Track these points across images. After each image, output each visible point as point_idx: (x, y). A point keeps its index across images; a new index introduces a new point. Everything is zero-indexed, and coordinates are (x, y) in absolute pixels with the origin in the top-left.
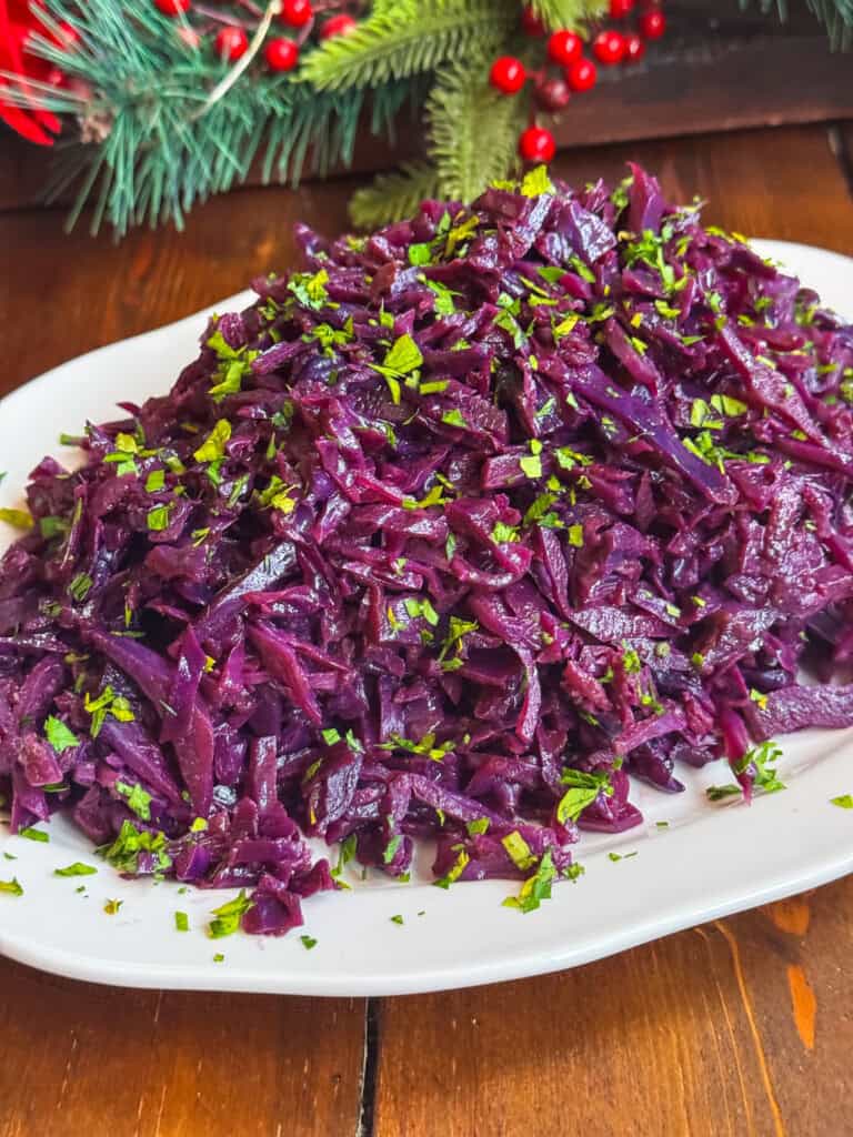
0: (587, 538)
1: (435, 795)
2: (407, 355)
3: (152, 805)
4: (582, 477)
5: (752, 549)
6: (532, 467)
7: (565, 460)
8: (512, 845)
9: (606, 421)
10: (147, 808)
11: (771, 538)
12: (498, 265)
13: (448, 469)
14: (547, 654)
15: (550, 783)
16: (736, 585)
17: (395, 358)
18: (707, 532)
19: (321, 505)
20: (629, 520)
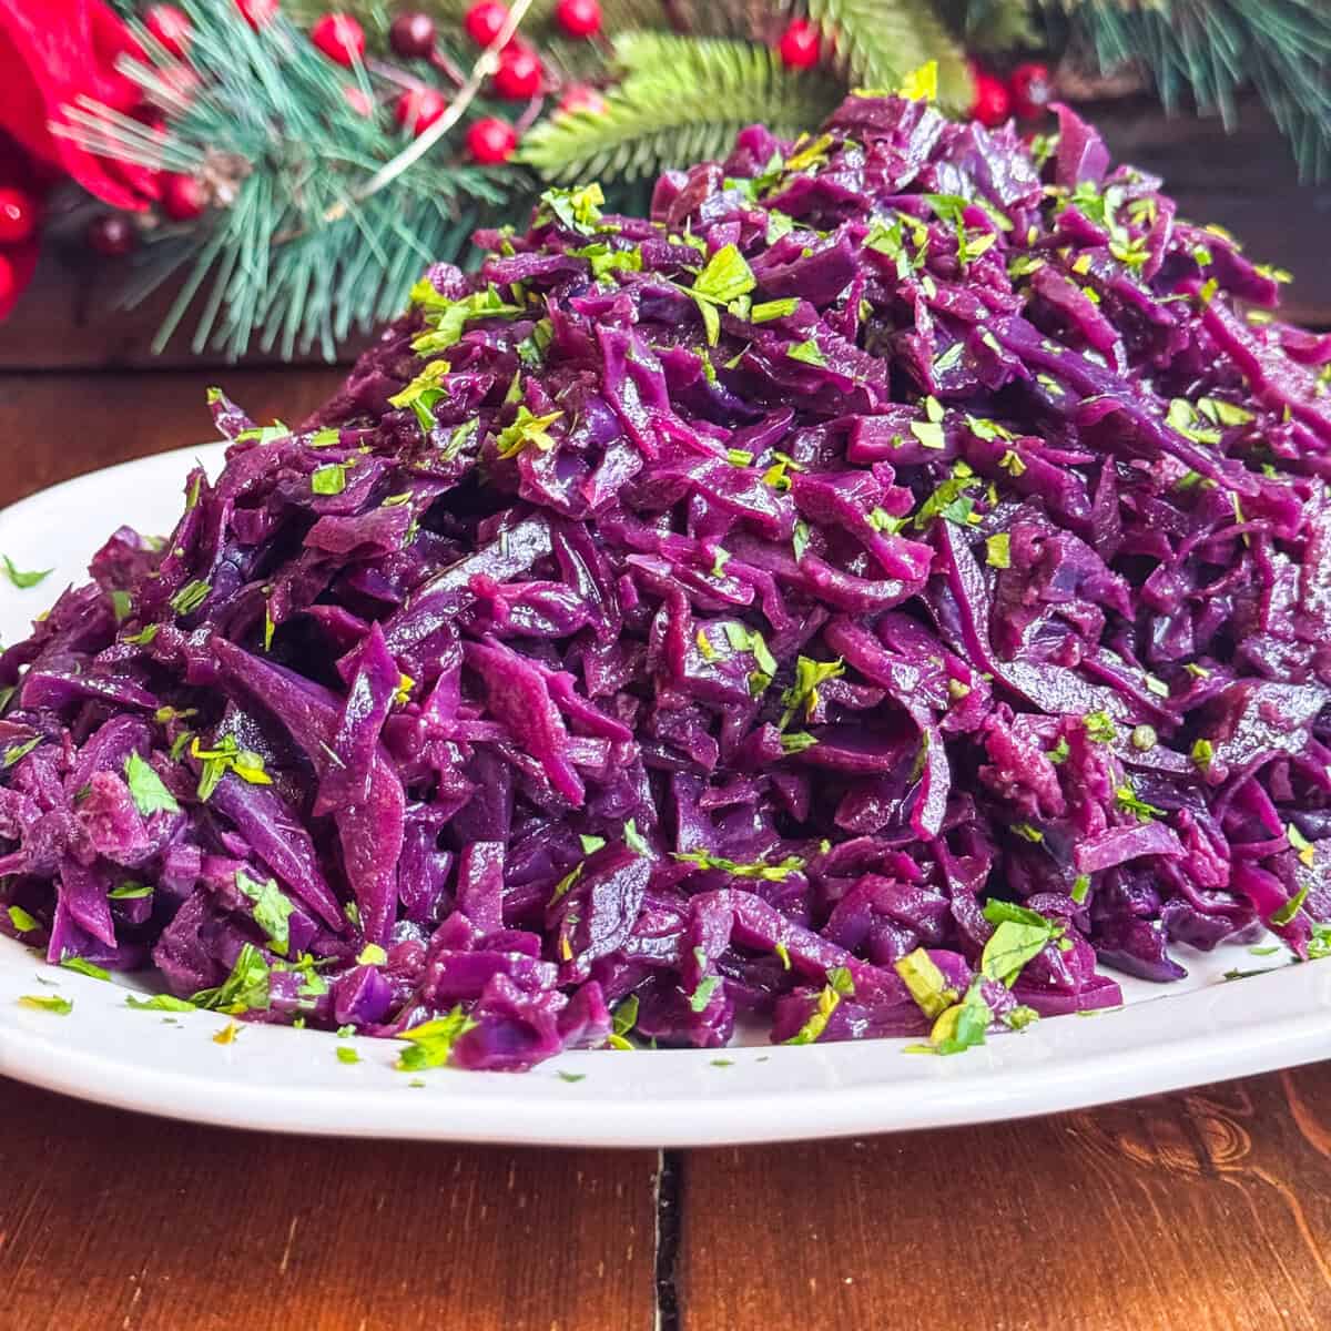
0: (1016, 553)
1: (773, 925)
2: (730, 274)
3: (293, 920)
4: (1010, 453)
5: (1280, 597)
6: (932, 435)
7: (984, 430)
8: (913, 971)
9: (1043, 379)
10: (286, 925)
11: (1310, 582)
12: (865, 188)
13: (792, 445)
14: (959, 715)
15: (966, 924)
16: (1258, 650)
17: (711, 279)
18: (1205, 570)
19: (594, 456)
20: (1084, 531)
